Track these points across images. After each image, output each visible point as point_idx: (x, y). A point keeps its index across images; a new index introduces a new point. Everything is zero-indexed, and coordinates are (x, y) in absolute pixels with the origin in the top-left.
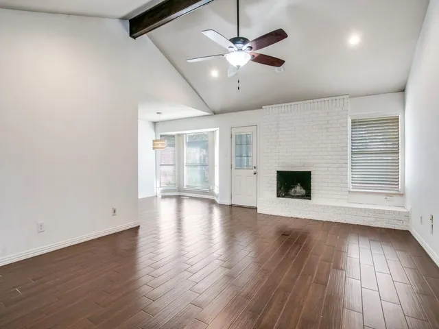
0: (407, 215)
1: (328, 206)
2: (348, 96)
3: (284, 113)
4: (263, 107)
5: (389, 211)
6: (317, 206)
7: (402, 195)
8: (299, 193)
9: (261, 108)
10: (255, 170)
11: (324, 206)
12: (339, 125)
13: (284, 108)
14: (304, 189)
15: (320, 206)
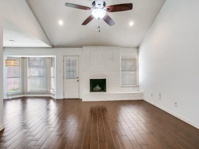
0: (142, 94)
1: (119, 94)
2: (120, 47)
3: (94, 51)
4: (83, 47)
5: (137, 93)
6: (111, 94)
7: (138, 86)
8: (98, 89)
9: (82, 47)
10: (78, 79)
11: (114, 94)
12: (117, 59)
13: (94, 48)
14: (100, 87)
15: (113, 94)
